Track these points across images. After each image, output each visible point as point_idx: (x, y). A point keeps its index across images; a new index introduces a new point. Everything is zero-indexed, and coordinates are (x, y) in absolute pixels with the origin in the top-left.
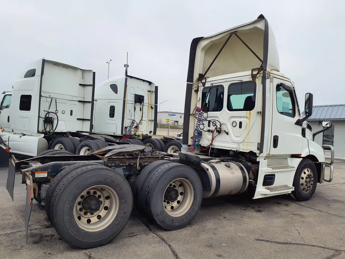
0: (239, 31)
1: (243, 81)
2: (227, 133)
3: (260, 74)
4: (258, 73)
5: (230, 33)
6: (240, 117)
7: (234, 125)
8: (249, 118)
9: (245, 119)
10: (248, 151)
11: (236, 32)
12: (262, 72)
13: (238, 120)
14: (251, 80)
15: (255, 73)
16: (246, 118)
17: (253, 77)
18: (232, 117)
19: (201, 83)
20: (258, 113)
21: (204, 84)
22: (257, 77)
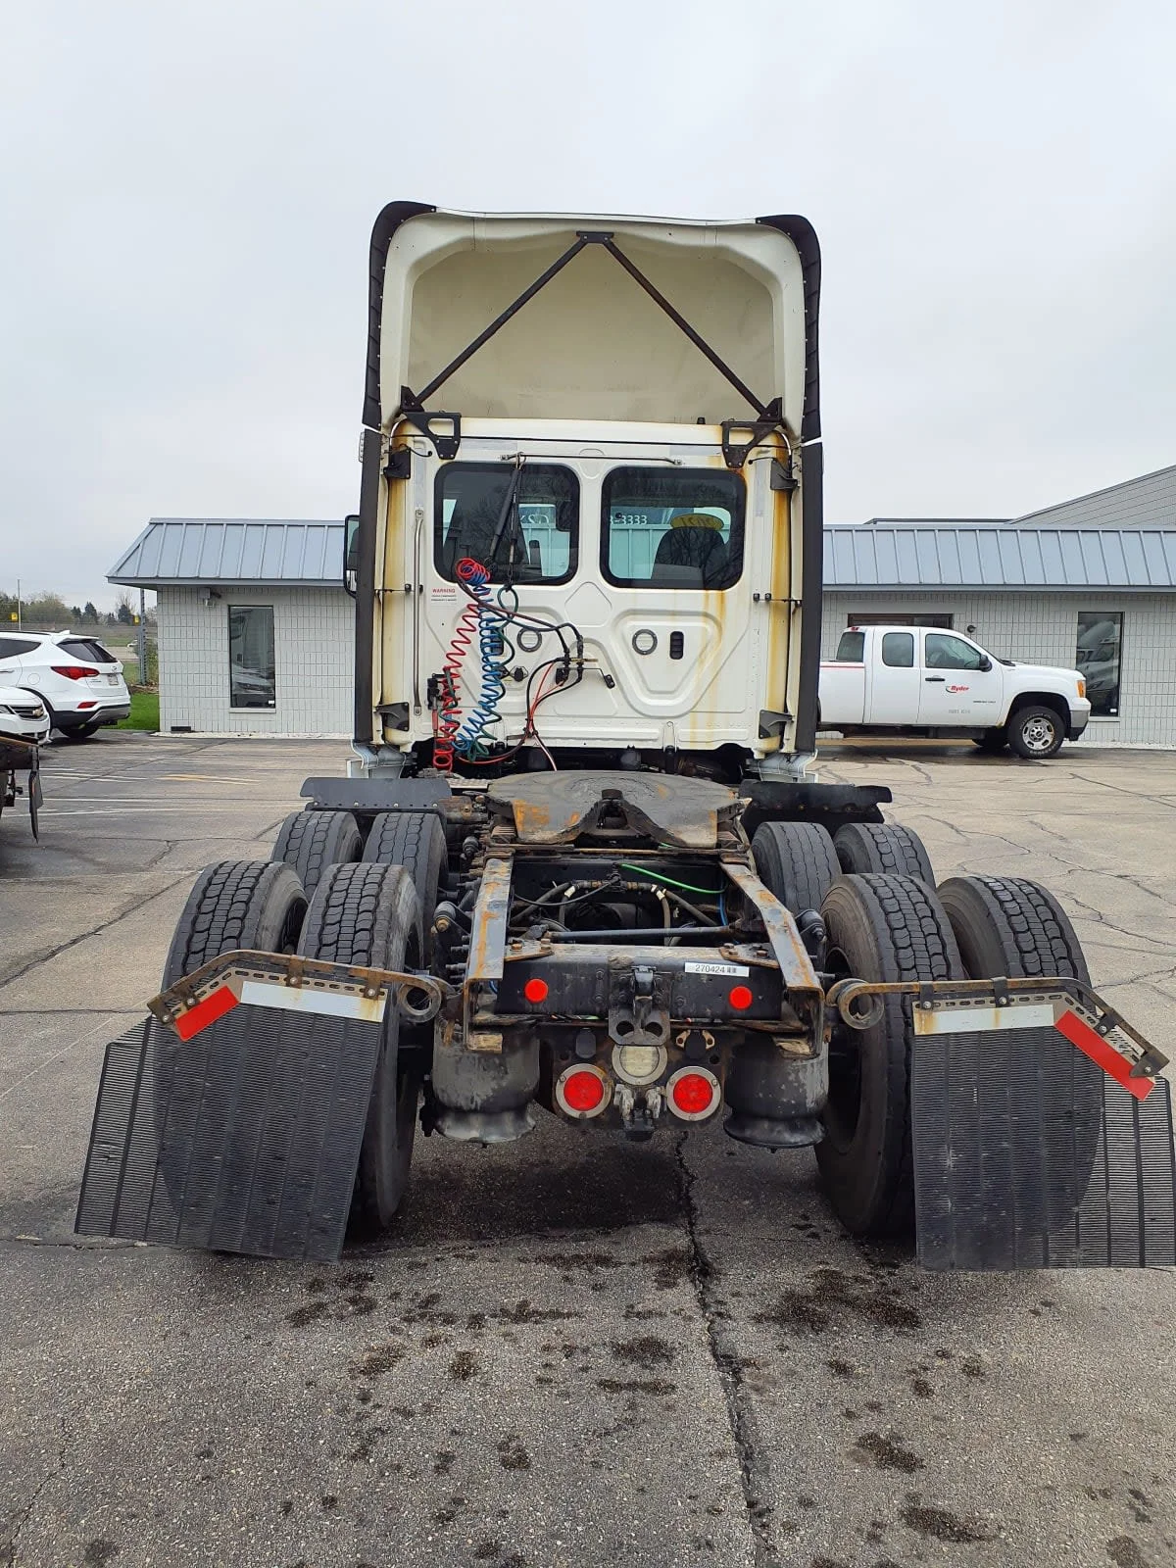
0: (625, 235)
1: (682, 466)
2: (609, 682)
3: (764, 449)
4: (754, 444)
5: (578, 233)
6: (674, 613)
7: (645, 643)
8: (719, 619)
9: (698, 623)
10: (715, 746)
11: (612, 235)
12: (770, 440)
13: (664, 628)
14: (723, 465)
15: (739, 439)
16: (701, 618)
17: (733, 455)
18: (634, 612)
19: (426, 440)
20: (757, 598)
21: (447, 447)
22: (749, 457)
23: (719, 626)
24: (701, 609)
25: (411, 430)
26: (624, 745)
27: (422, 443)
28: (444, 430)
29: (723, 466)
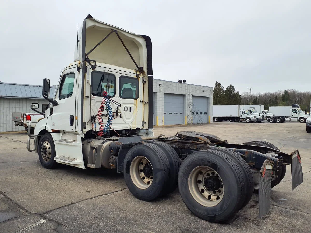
0: (120, 32)
1: (131, 77)
2: (121, 117)
4: (140, 74)
5: (112, 29)
6: (130, 104)
7: (126, 109)
10: (136, 128)
12: (142, 74)
13: (129, 106)
15: (137, 73)
16: (133, 105)
17: (137, 76)
18: (124, 103)
19: (90, 65)
20: (141, 101)
21: (94, 67)
22: (140, 76)
23: (136, 106)
24: (134, 103)
25: (87, 63)
26: (123, 129)
27: (89, 66)
28: (93, 64)
29: (136, 77)
